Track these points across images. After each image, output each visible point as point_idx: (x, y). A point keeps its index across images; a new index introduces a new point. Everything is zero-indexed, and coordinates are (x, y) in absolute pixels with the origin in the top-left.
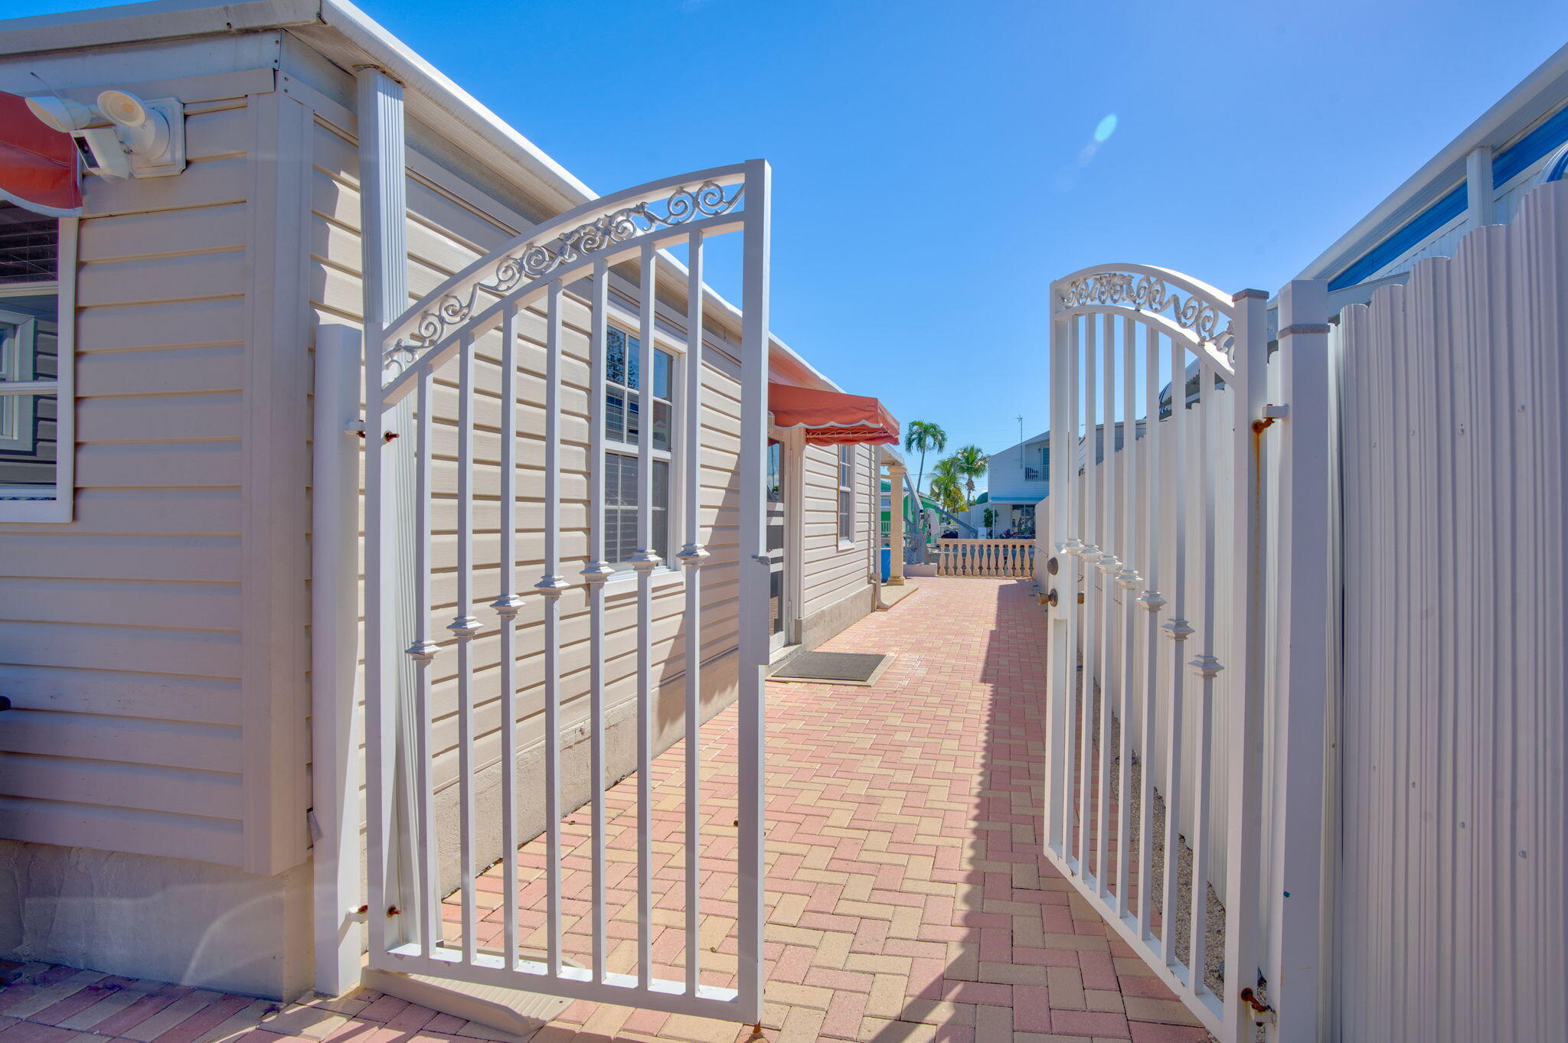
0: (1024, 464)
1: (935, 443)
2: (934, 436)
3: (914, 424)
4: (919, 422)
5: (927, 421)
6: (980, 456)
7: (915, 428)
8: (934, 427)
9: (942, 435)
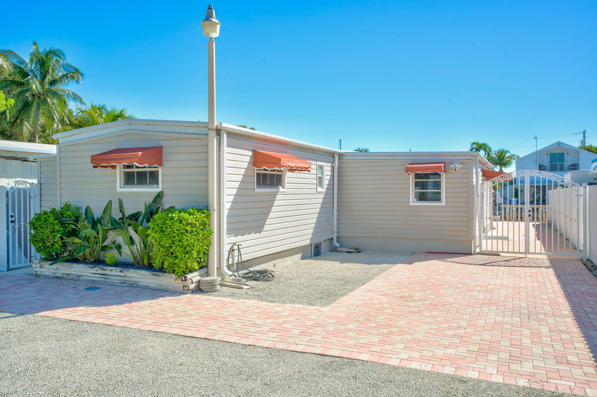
0: (538, 162)
1: (485, 153)
2: (485, 150)
3: (474, 144)
4: (476, 143)
5: (481, 142)
6: (508, 155)
7: (474, 145)
8: (484, 145)
9: (489, 149)
